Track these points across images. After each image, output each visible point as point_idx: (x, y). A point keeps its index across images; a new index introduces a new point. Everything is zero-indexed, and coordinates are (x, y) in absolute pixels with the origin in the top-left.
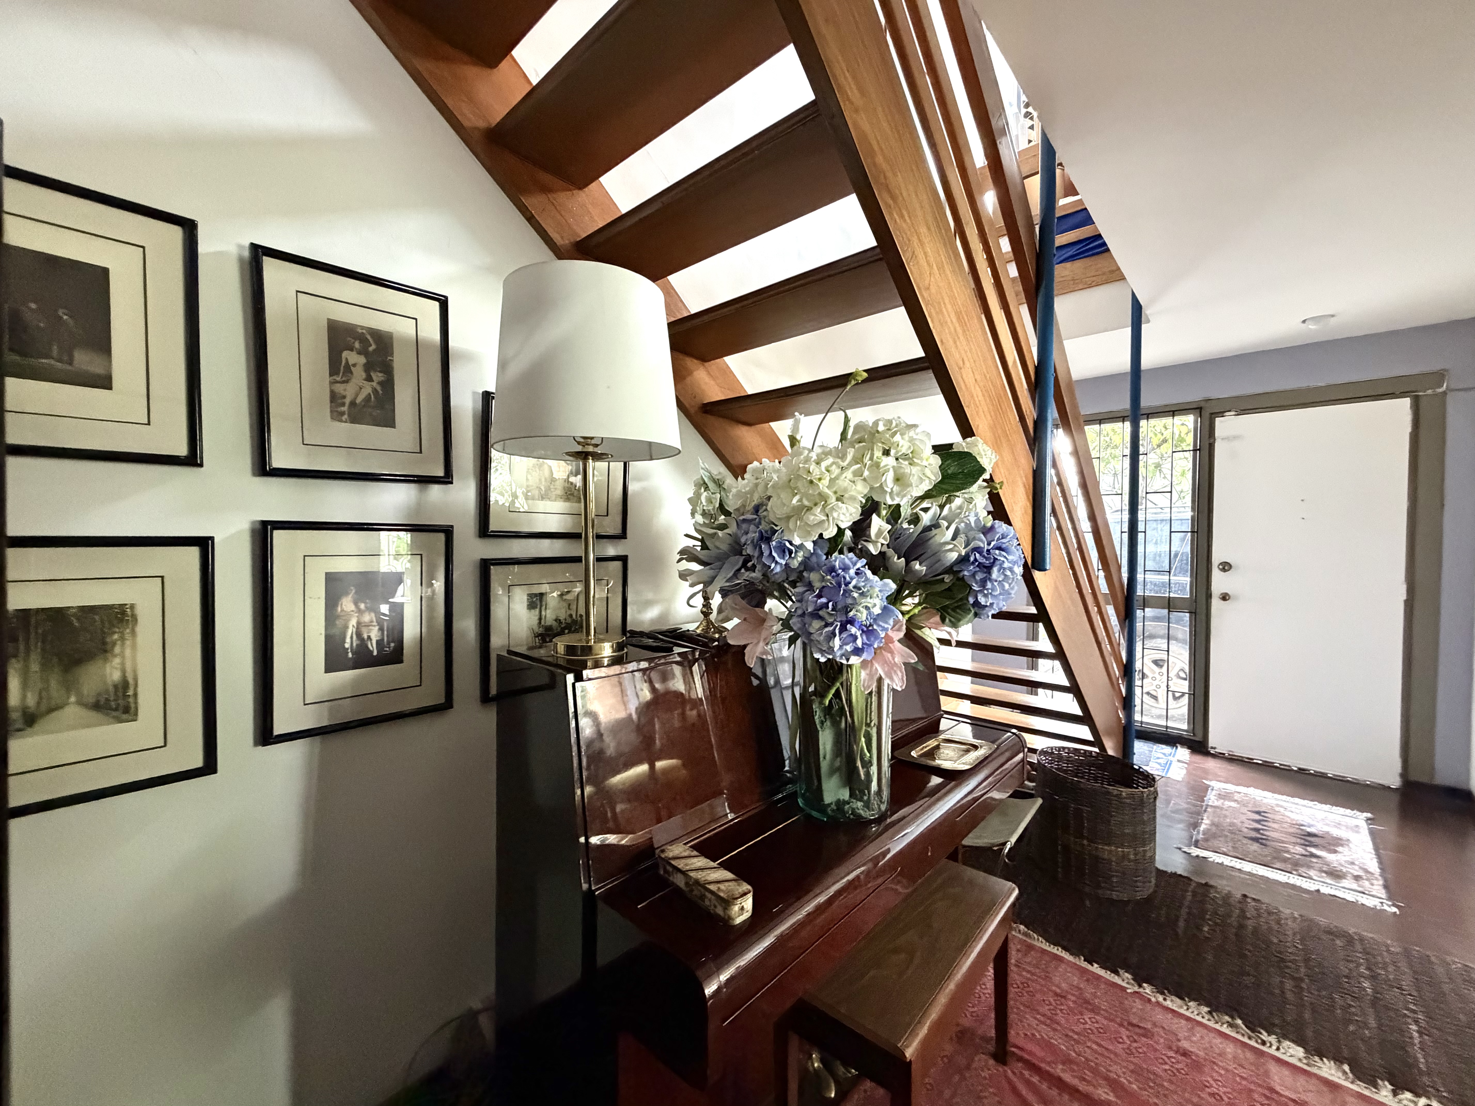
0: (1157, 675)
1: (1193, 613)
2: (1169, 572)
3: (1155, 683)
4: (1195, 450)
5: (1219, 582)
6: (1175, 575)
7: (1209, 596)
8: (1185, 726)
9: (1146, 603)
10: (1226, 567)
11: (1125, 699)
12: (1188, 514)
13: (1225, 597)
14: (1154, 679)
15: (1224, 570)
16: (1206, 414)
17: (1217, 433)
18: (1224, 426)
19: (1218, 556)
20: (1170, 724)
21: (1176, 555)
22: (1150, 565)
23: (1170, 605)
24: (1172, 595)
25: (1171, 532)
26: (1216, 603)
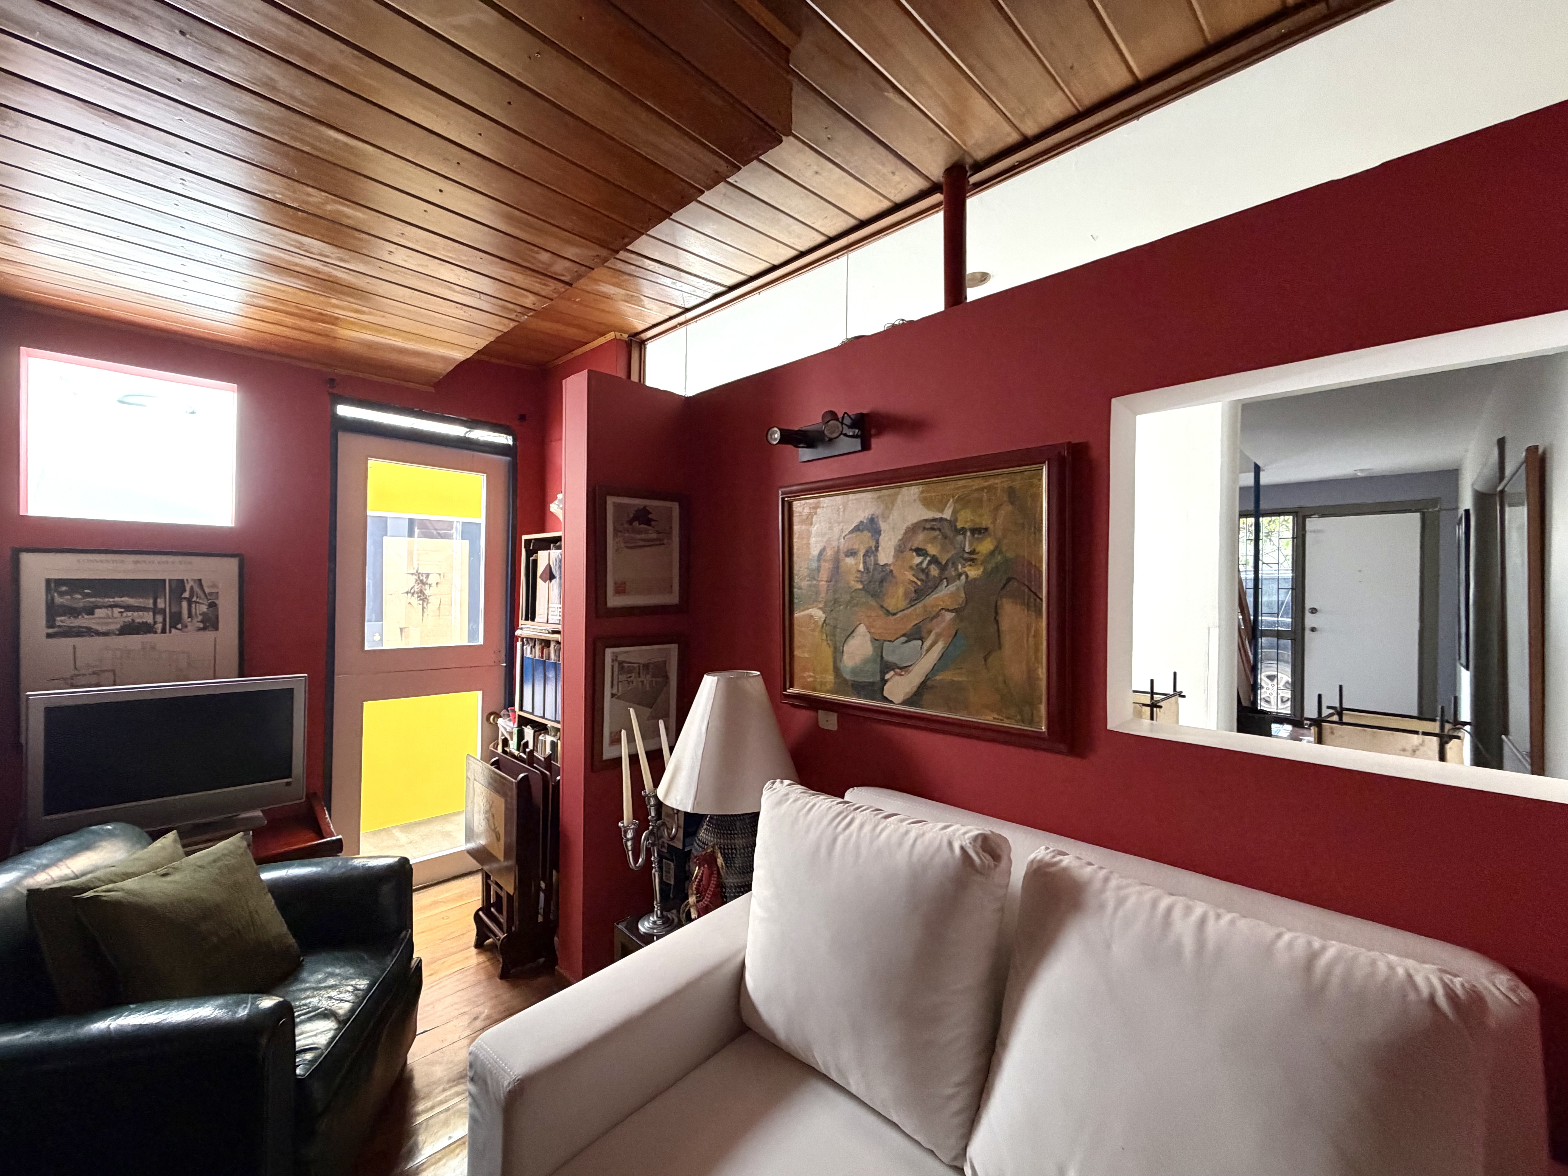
0: (1270, 686)
1: (1294, 640)
2: (1278, 614)
3: (1269, 692)
4: (1293, 538)
5: (1310, 620)
6: (1282, 617)
7: (1303, 629)
8: (1289, 712)
9: (1264, 634)
10: (1314, 611)
11: (1252, 685)
12: (1290, 575)
13: (1313, 630)
14: (1268, 689)
15: (1312, 613)
16: (1300, 515)
17: (1308, 528)
18: (1312, 524)
19: (1308, 605)
20: (1279, 711)
21: (1282, 604)
22: (1265, 610)
23: (1279, 635)
24: (1280, 629)
25: (1278, 589)
26: (1307, 633)
